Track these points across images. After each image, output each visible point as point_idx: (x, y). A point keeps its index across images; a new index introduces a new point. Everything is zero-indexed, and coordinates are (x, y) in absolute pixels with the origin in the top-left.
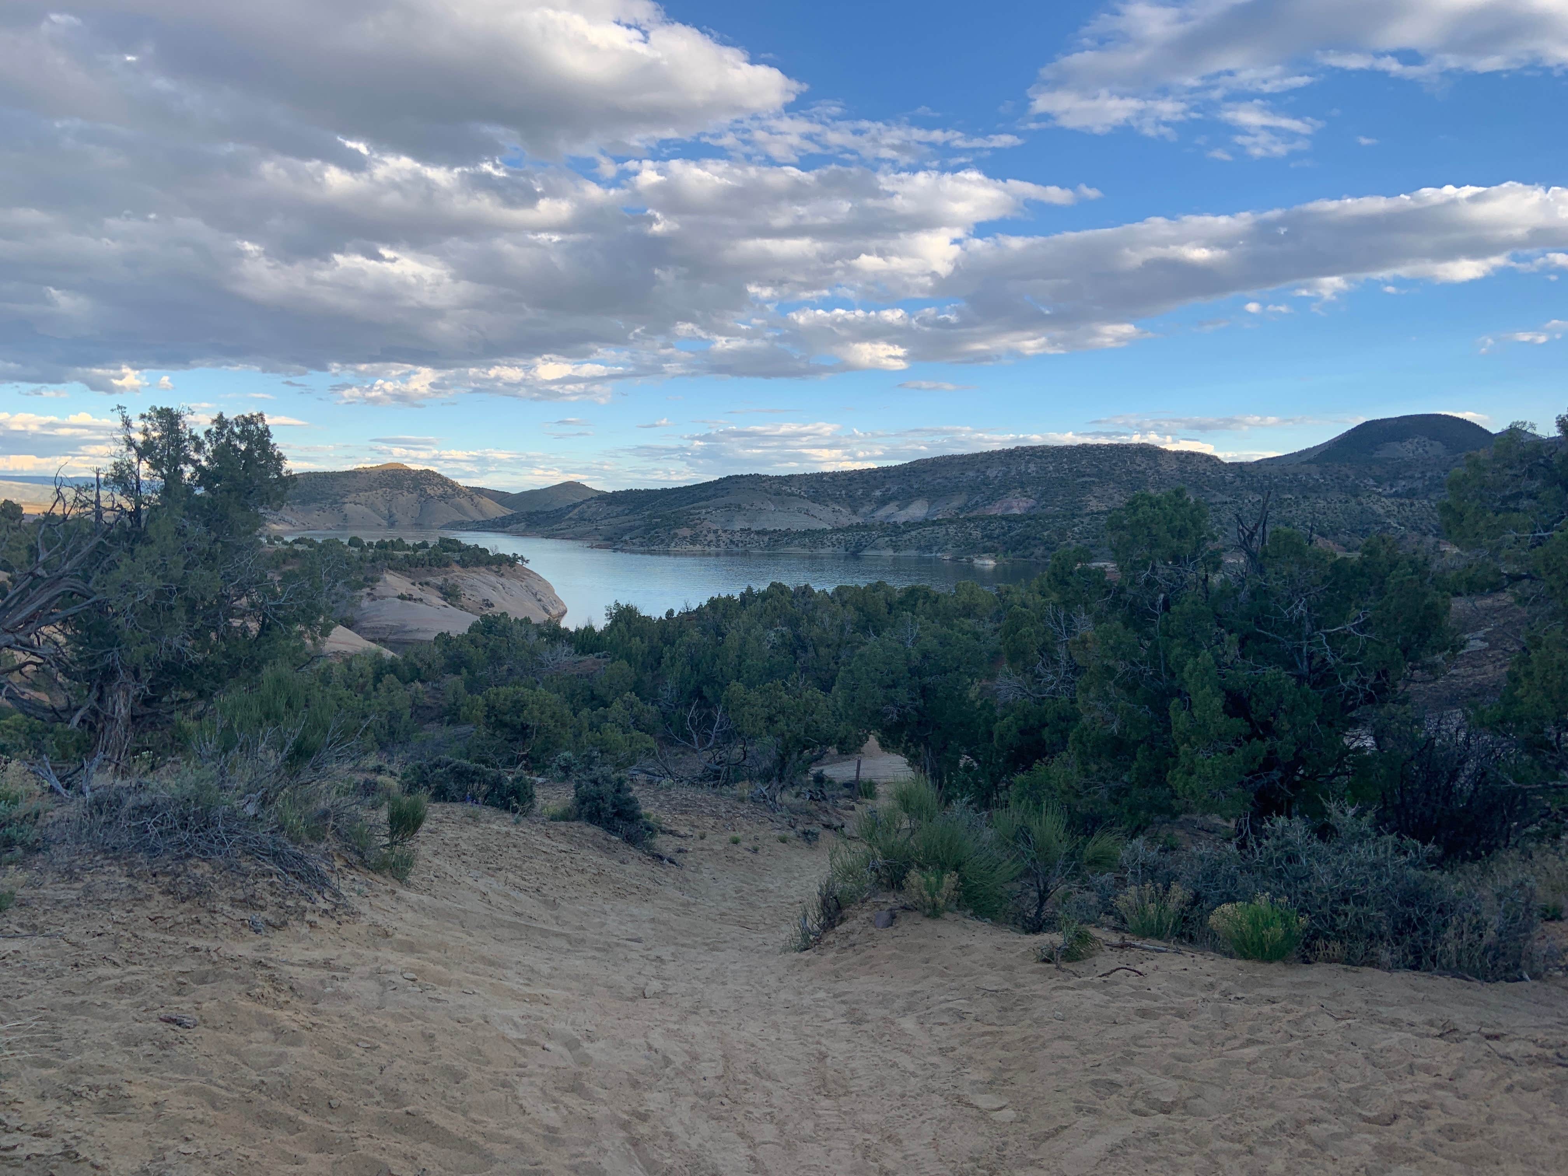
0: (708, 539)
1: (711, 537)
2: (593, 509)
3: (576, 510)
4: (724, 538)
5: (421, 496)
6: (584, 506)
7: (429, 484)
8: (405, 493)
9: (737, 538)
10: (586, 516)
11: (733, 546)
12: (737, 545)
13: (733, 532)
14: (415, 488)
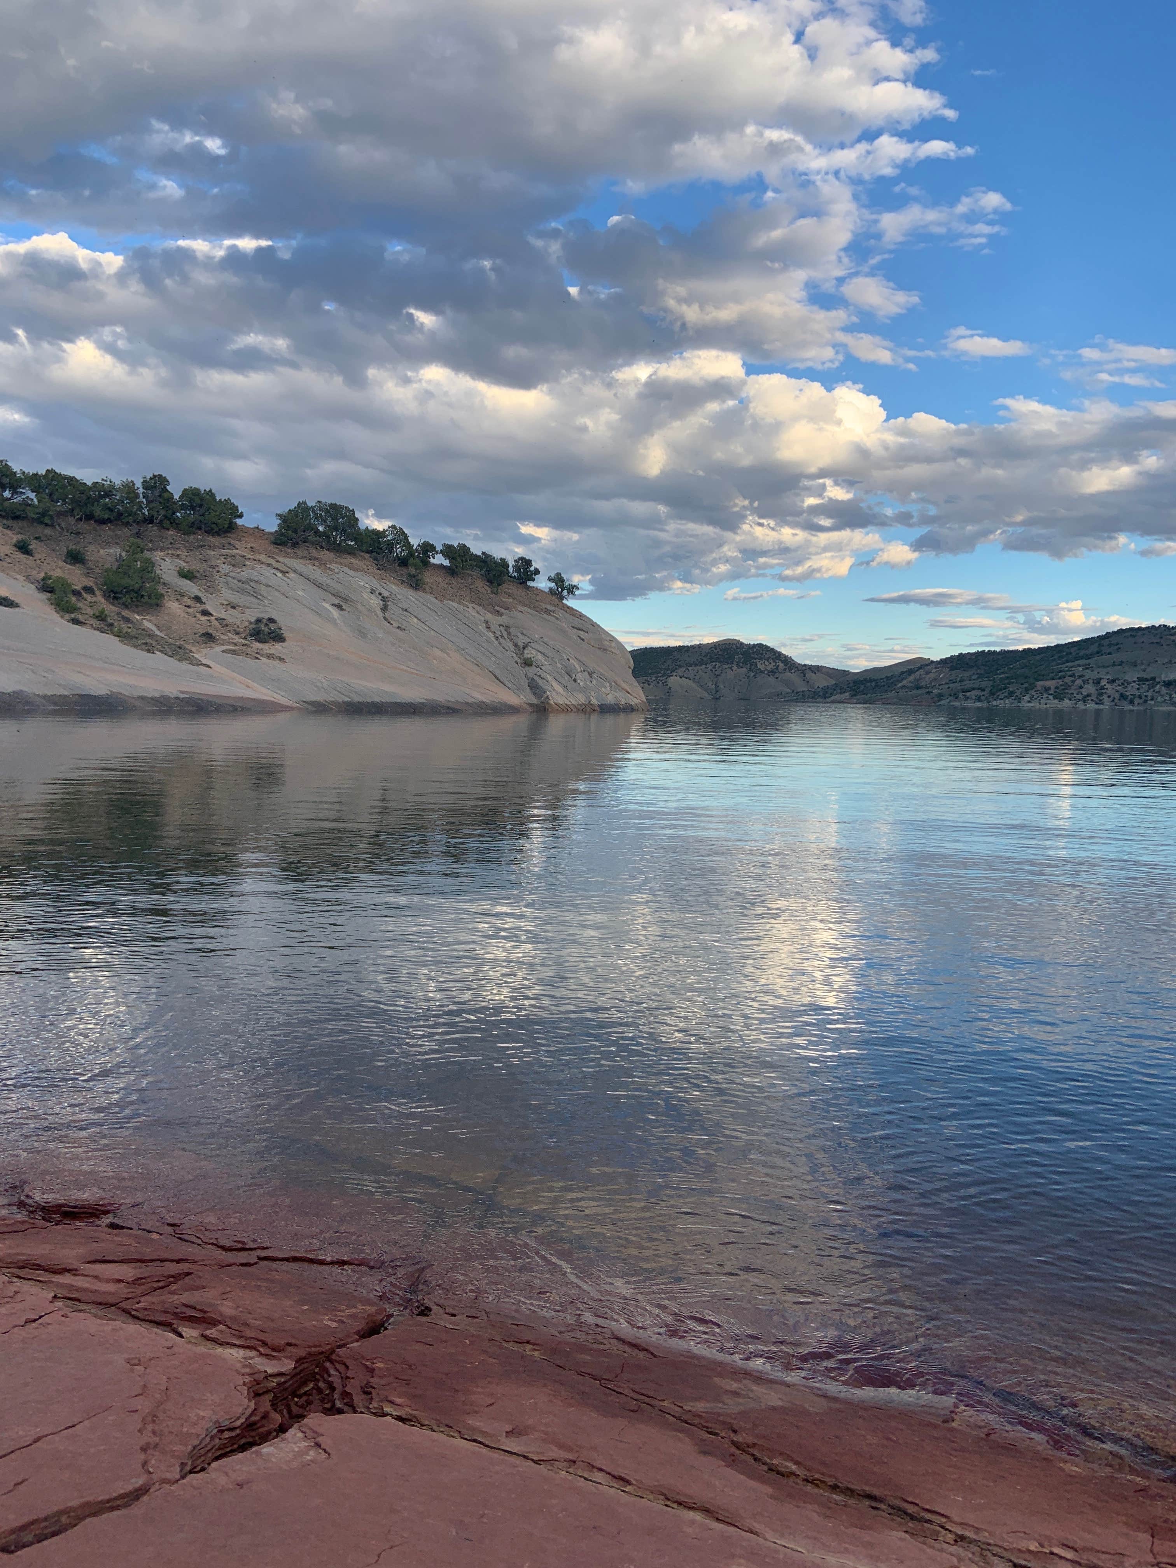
0: (1084, 692)
1: (1090, 688)
2: (932, 676)
3: (912, 678)
4: (1110, 692)
5: (751, 670)
6: (921, 672)
7: (761, 659)
8: (735, 668)
9: (1131, 691)
10: (923, 683)
11: (1125, 703)
12: (1132, 702)
13: (1125, 683)
14: (745, 663)
